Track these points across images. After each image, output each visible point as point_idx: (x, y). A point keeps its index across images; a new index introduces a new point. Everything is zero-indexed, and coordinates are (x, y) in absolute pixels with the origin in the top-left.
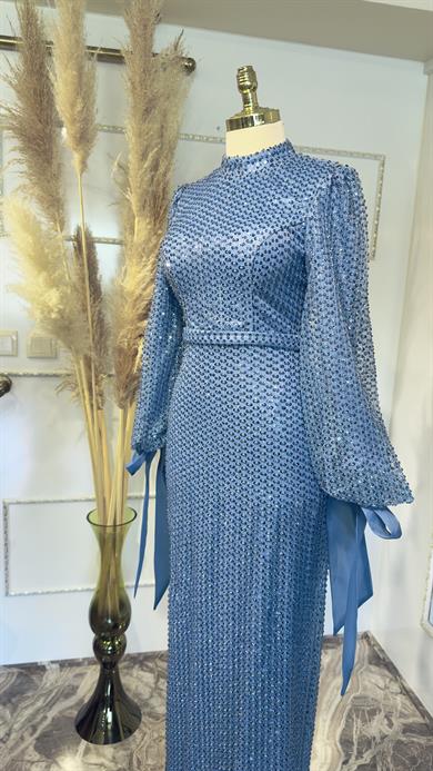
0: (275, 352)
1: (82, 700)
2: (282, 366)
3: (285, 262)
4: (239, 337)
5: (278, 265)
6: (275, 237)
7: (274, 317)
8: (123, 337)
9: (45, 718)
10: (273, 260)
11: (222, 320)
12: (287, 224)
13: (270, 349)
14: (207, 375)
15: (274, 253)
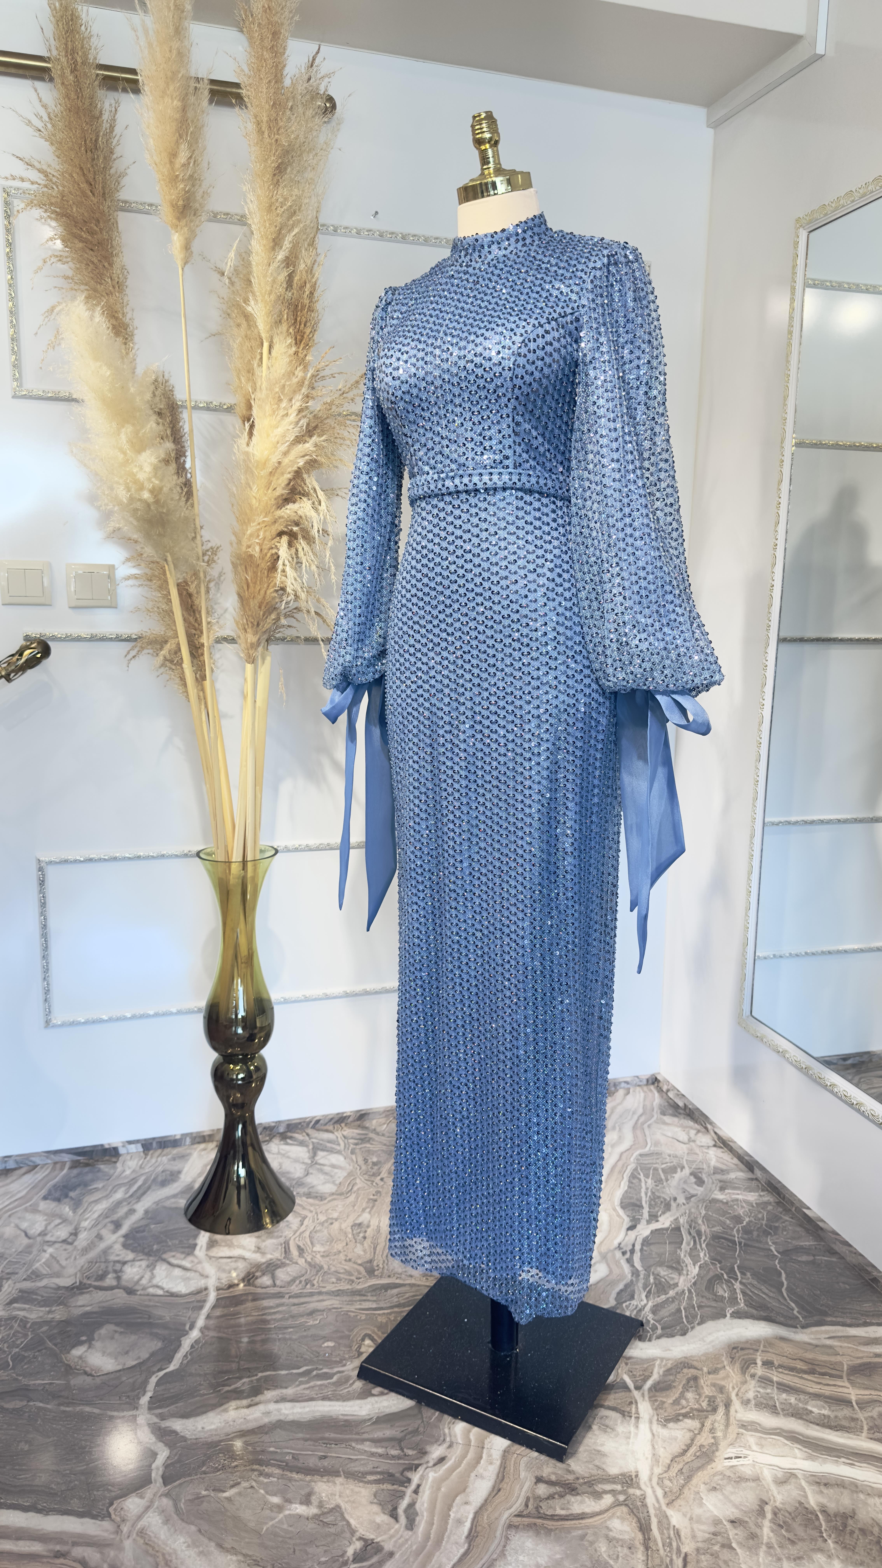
0: (545, 500)
1: (189, 1187)
2: (554, 520)
3: (555, 366)
4: (495, 478)
5: (546, 371)
6: (540, 331)
7: (541, 449)
8: (251, 535)
9: (132, 1211)
10: (539, 363)
11: (470, 455)
12: (556, 316)
13: (537, 496)
14: (450, 538)
15: (540, 353)
